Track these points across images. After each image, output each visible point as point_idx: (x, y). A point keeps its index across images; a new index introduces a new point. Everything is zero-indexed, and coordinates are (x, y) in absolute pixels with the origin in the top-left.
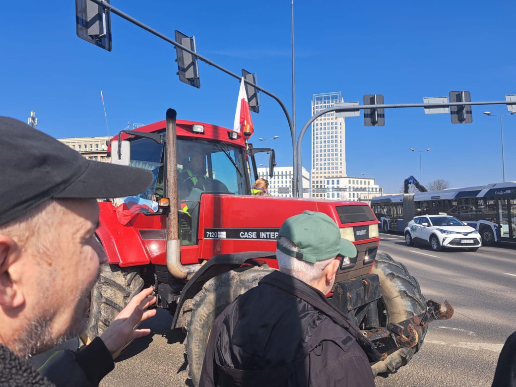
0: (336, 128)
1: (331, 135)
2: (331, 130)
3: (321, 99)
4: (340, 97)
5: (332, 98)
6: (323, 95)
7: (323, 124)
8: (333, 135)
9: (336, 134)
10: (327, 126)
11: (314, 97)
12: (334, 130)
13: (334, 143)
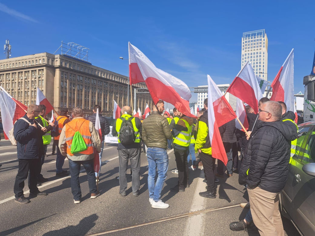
0: (260, 56)
1: (256, 62)
2: (256, 58)
3: (249, 36)
4: (263, 34)
5: (258, 35)
6: (251, 33)
7: (250, 54)
8: (257, 61)
9: (260, 61)
10: (253, 55)
11: (244, 34)
12: (259, 58)
13: (258, 68)
